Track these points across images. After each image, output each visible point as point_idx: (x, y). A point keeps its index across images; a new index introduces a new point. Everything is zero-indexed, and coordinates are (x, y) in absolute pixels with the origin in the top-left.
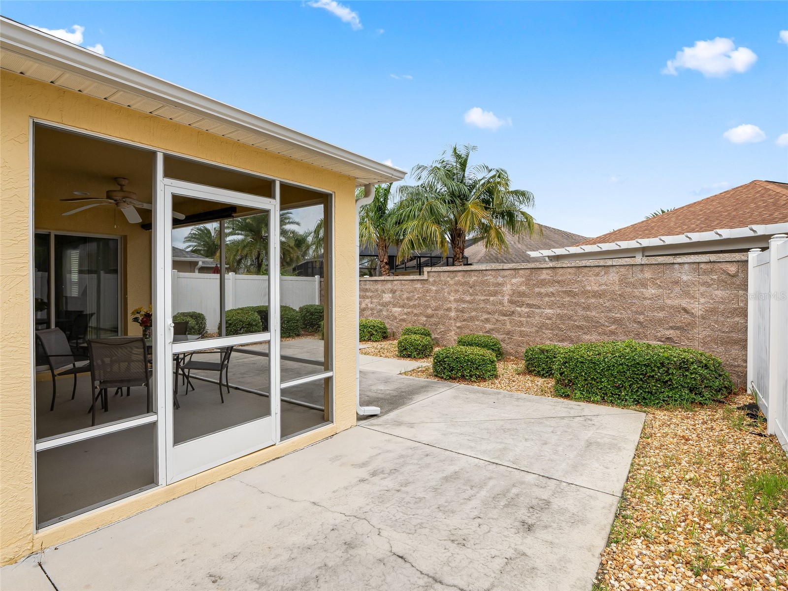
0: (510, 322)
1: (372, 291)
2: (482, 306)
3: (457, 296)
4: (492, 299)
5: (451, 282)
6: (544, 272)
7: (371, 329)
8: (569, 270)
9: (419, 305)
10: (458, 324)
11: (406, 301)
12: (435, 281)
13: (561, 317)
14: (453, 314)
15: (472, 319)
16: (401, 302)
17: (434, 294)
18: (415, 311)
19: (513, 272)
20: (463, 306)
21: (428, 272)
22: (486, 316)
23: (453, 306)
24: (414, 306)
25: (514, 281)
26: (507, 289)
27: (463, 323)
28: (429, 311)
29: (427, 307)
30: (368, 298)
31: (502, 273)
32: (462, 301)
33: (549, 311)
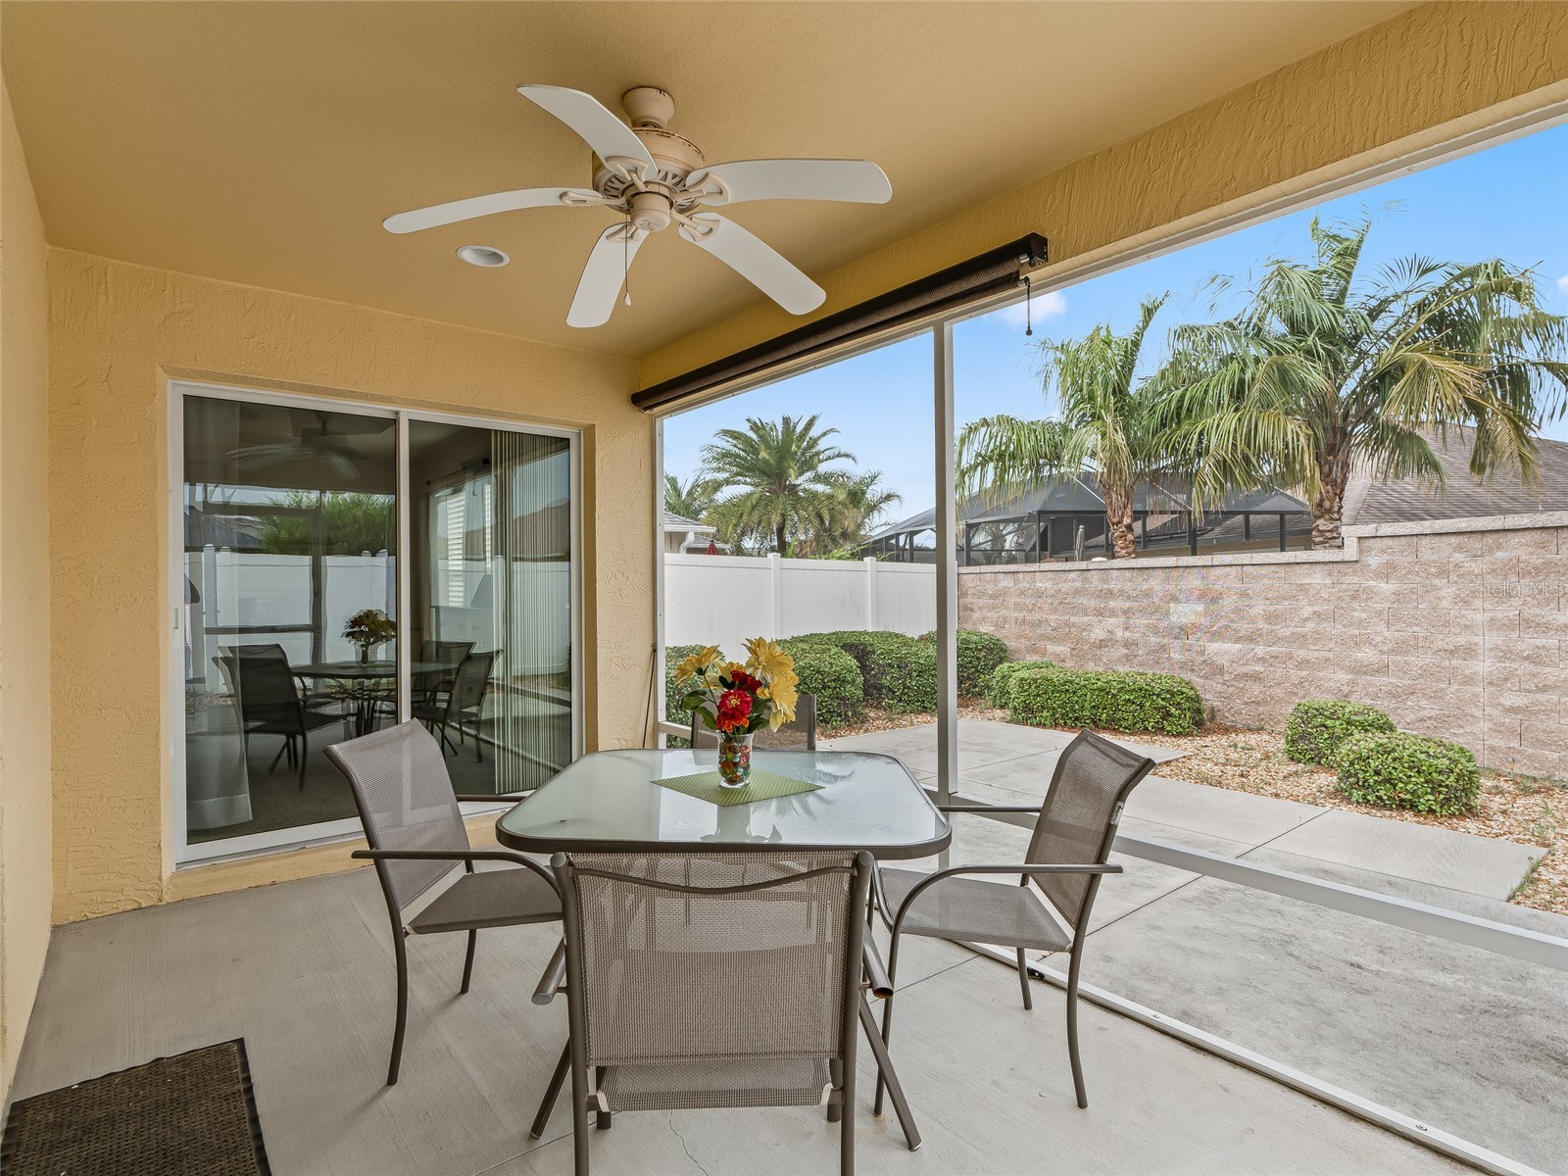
1: (1129, 597)
5: (1475, 567)
7: (1163, 699)
9: (1320, 637)
10: (1515, 700)
12: (1391, 565)
14: (1483, 666)
16: (1244, 628)
17: (1387, 605)
18: (1302, 653)
20: (1538, 642)
21: (1360, 538)
23: (1487, 640)
24: (1299, 639)
27: (1541, 697)
28: (1367, 655)
29: (1358, 641)
32: (1530, 625)
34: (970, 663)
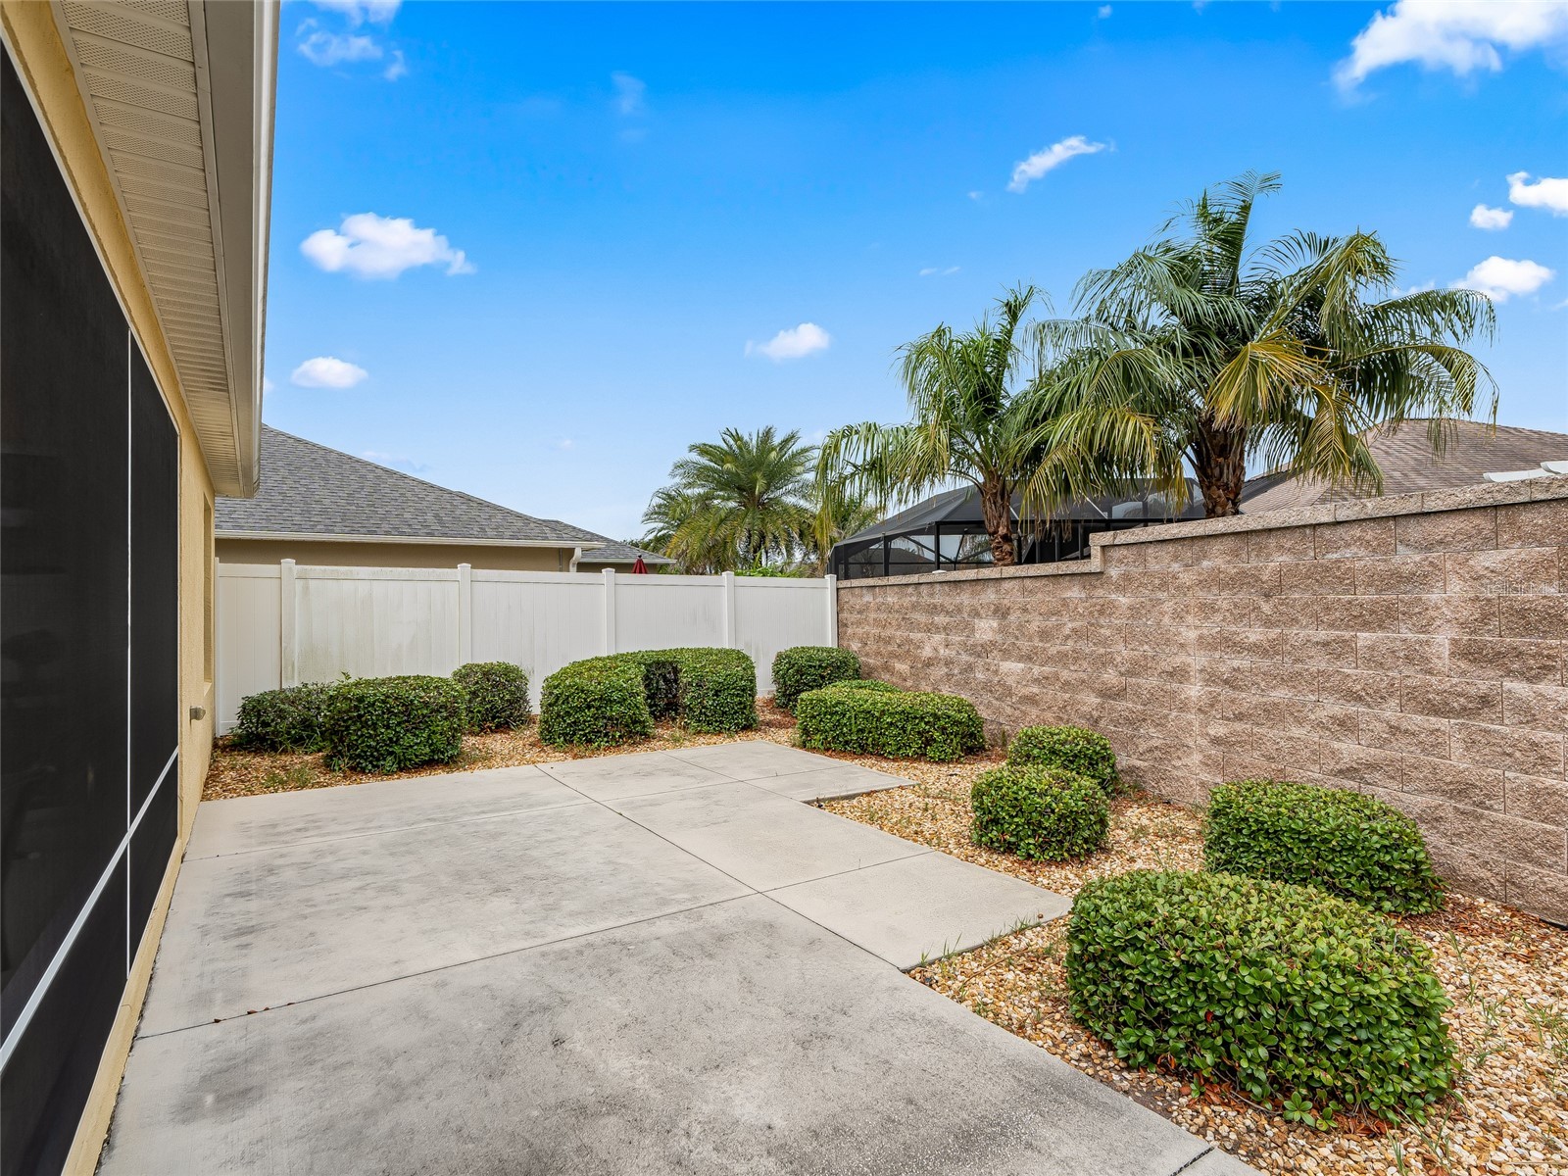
0: (1471, 744)
1: (947, 612)
2: (1319, 663)
3: (1211, 628)
4: (1365, 638)
5: (1187, 578)
7: (926, 723)
9: (1077, 657)
10: (1218, 729)
11: (1037, 642)
12: (1127, 578)
14: (1194, 691)
15: (1272, 713)
16: (1024, 645)
17: (1124, 621)
18: (1065, 675)
19: (1478, 520)
20: (1236, 663)
21: (1103, 547)
22: (1333, 707)
23: (1197, 661)
24: (1062, 658)
25: (1487, 560)
26: (1449, 595)
27: (1238, 726)
28: (1110, 677)
29: (1105, 662)
30: (937, 629)
31: (1415, 531)
32: (1229, 643)
34: (815, 681)
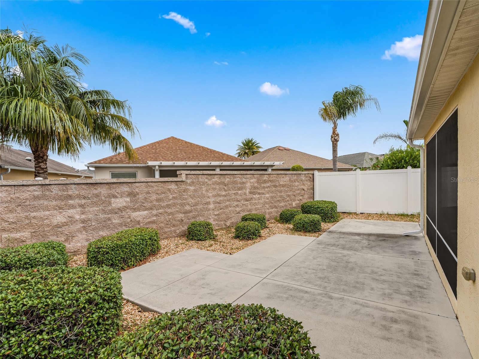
1: (84, 198)
2: (233, 197)
3: (215, 193)
4: (240, 192)
6: (265, 176)
8: (275, 175)
10: (216, 213)
11: (155, 203)
12: (193, 182)
13: (272, 197)
14: (211, 206)
15: (226, 207)
16: (148, 205)
17: (192, 193)
20: (220, 199)
21: (186, 174)
22: (236, 203)
23: (212, 200)
25: (252, 181)
26: (248, 185)
27: (221, 211)
30: (73, 207)
31: (245, 176)
32: (219, 195)
33: (267, 195)
